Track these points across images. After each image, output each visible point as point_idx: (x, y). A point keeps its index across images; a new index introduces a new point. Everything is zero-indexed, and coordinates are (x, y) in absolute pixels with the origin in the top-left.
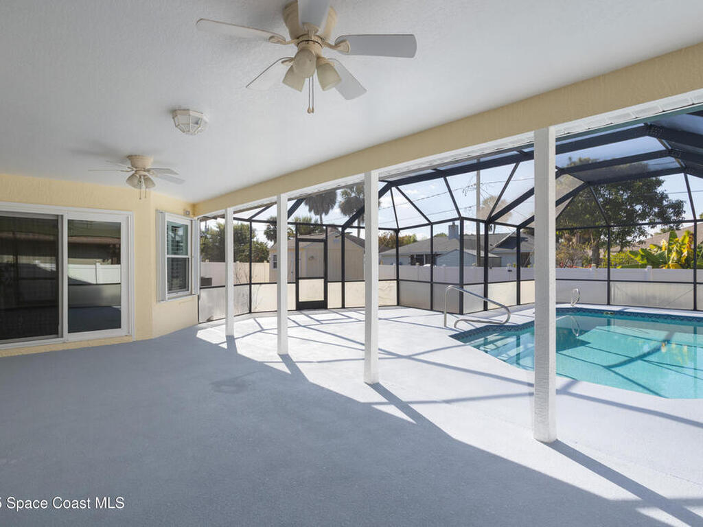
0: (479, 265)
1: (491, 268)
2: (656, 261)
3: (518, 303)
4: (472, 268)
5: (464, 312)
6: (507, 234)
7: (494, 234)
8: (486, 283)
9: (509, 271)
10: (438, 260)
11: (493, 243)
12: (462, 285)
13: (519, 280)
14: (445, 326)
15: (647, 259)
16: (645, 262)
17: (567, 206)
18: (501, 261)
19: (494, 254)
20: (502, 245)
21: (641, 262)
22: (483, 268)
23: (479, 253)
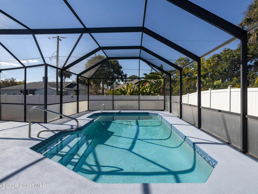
0: (58, 94)
1: (63, 96)
2: (124, 93)
3: (78, 112)
4: (54, 96)
5: (47, 122)
6: (71, 82)
7: (64, 82)
8: (61, 103)
9: (72, 97)
10: (36, 92)
11: (64, 86)
12: (46, 105)
13: (78, 101)
14: (30, 137)
15: (121, 92)
16: (121, 93)
17: (99, 68)
18: (67, 93)
19: (65, 90)
20: (68, 86)
21: (120, 93)
22: (60, 96)
23: (57, 89)
